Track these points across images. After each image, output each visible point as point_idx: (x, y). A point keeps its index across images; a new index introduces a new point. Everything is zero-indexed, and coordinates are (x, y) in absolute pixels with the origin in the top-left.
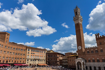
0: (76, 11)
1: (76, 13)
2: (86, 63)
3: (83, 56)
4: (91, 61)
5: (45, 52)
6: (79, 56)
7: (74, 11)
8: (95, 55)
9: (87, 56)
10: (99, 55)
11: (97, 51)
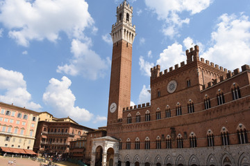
0: (119, 13)
1: (120, 16)
2: (121, 151)
3: (116, 131)
4: (133, 145)
5: (34, 119)
6: (109, 132)
7: (117, 12)
8: (143, 128)
9: (125, 130)
10: (151, 128)
11: (149, 117)
